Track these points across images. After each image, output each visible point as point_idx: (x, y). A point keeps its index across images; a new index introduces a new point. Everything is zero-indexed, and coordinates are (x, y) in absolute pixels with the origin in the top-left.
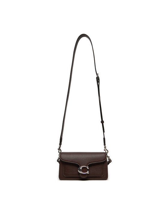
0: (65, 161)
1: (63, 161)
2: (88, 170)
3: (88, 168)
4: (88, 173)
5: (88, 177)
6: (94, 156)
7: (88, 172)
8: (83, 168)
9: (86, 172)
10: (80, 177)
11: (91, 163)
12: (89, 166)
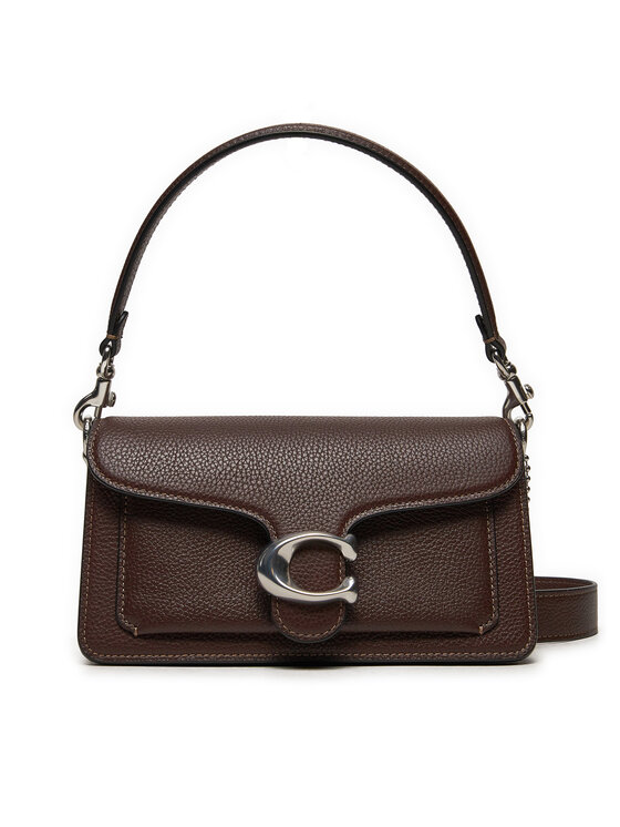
0: (143, 493)
1: (120, 494)
2: (350, 568)
3: (349, 552)
4: (351, 598)
5: (342, 639)
6: (407, 453)
7: (346, 592)
8: (302, 549)
9: (335, 583)
10: (278, 639)
11: (378, 510)
12: (363, 533)
